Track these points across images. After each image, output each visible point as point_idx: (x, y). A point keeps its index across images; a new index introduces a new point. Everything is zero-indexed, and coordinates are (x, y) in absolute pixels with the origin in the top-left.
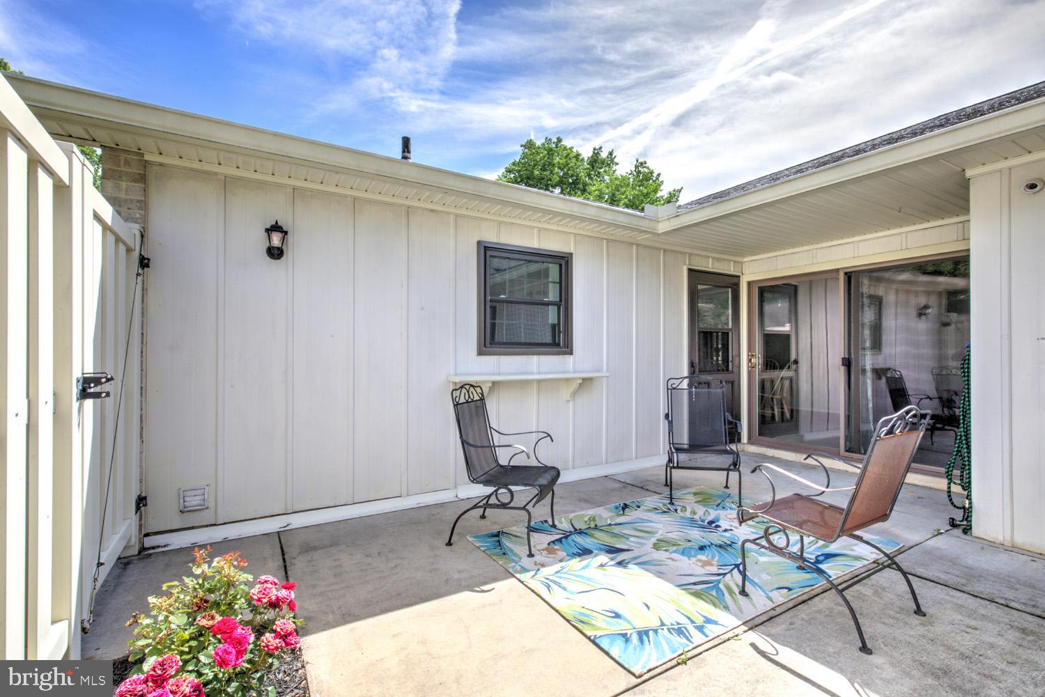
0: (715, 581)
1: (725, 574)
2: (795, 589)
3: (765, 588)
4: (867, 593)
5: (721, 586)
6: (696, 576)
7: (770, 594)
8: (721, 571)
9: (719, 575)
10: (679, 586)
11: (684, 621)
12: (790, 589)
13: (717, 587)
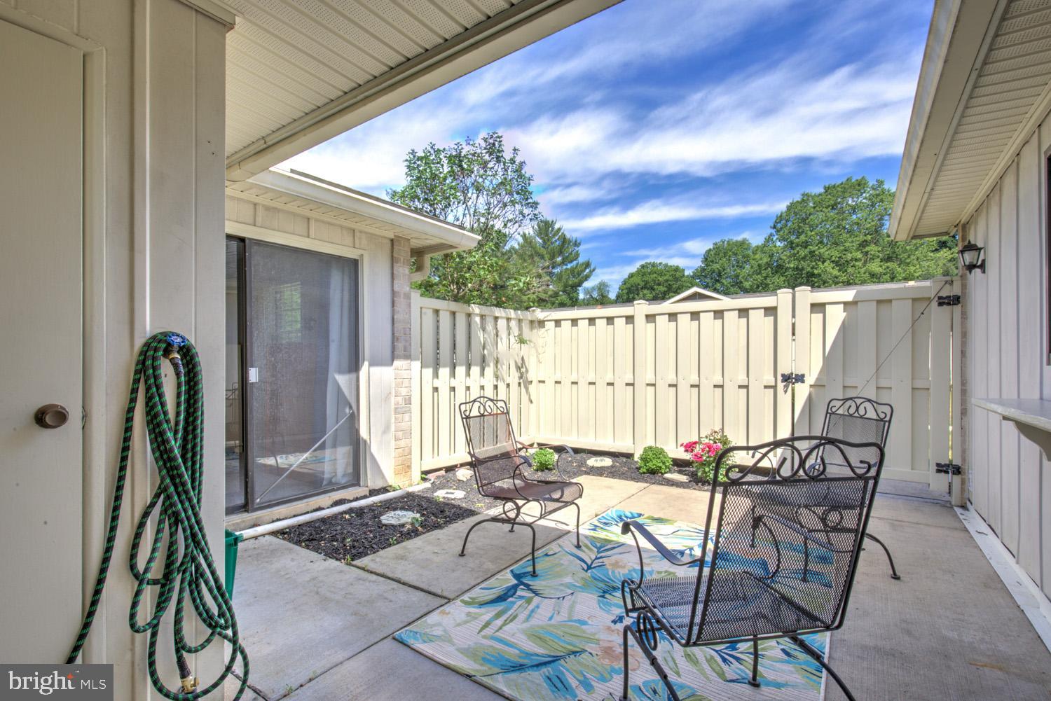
0: (601, 552)
1: (597, 558)
2: (543, 556)
3: (564, 552)
4: (489, 563)
5: (596, 550)
6: (617, 554)
7: (560, 549)
8: (601, 560)
9: (601, 557)
10: (623, 544)
11: (607, 528)
12: (546, 555)
13: (599, 549)
